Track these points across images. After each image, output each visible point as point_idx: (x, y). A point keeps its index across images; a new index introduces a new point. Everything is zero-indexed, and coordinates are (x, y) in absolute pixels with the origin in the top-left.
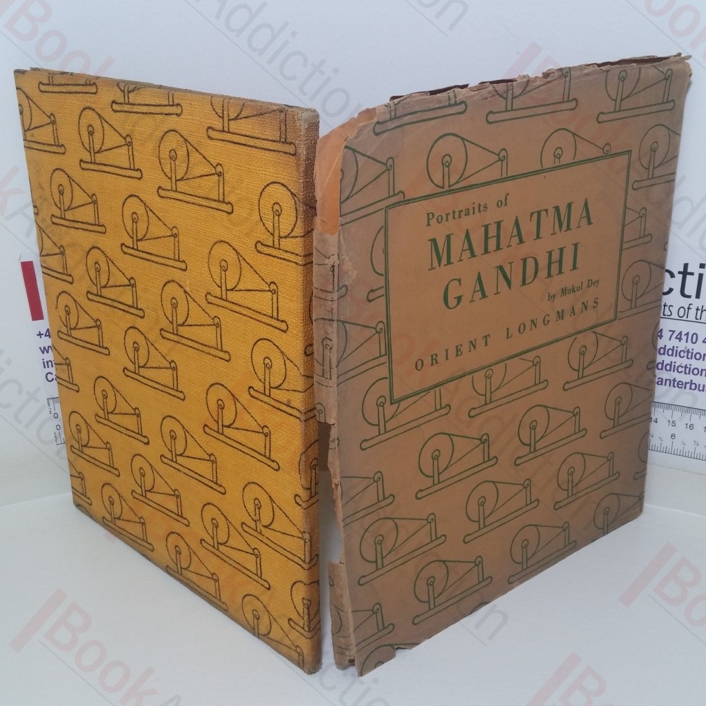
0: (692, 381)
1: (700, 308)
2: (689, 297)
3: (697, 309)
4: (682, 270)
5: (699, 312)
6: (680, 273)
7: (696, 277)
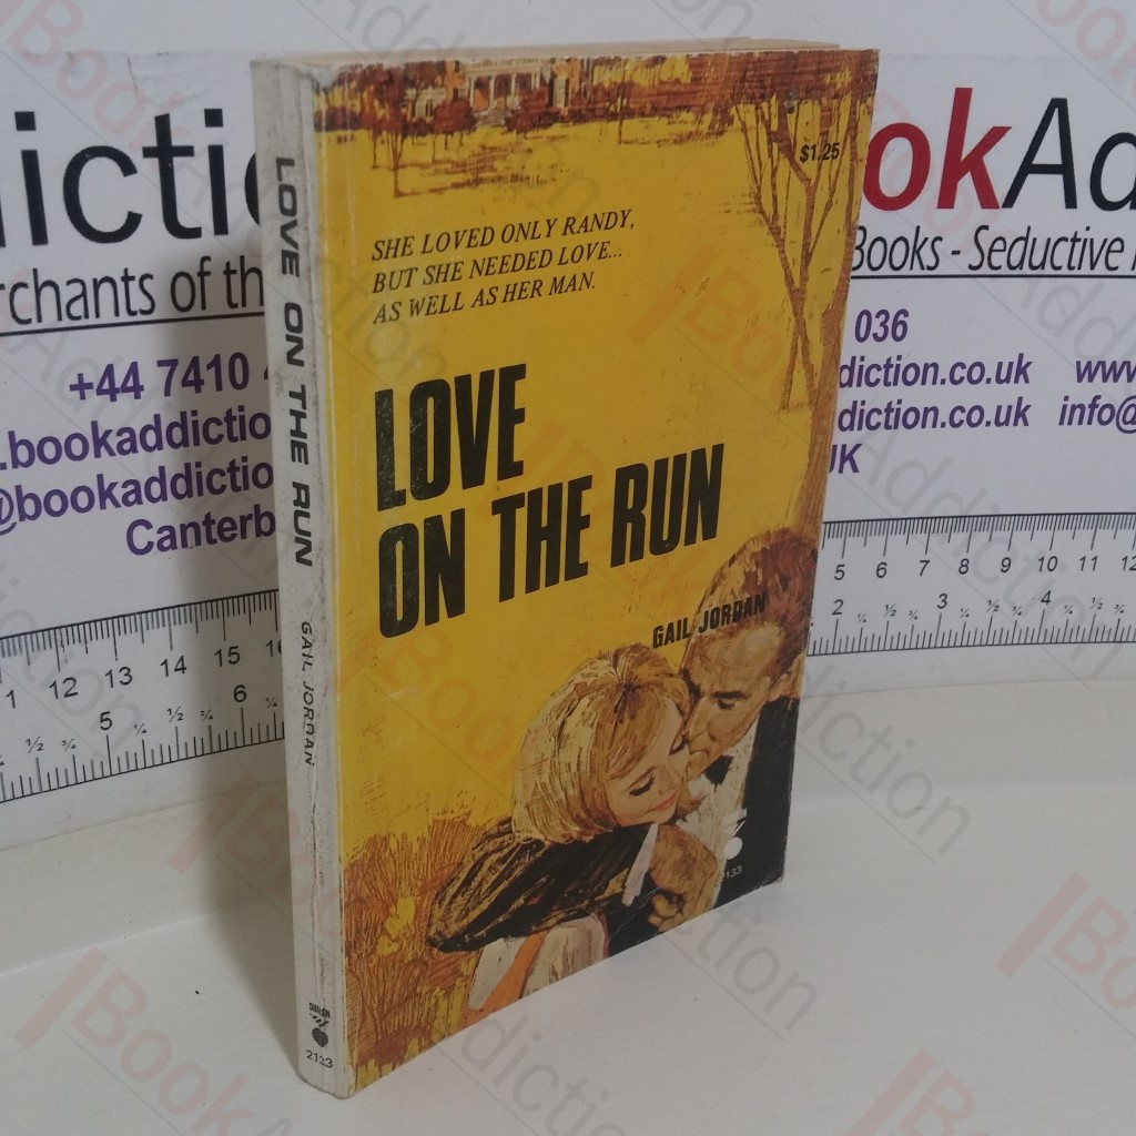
0: (257, 507)
1: (235, 266)
2: (195, 233)
3: (228, 272)
4: (152, 142)
5: (236, 279)
6: (148, 152)
7: (201, 162)
